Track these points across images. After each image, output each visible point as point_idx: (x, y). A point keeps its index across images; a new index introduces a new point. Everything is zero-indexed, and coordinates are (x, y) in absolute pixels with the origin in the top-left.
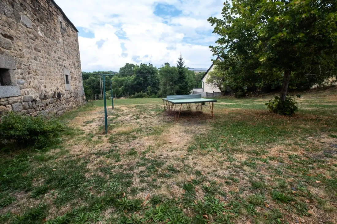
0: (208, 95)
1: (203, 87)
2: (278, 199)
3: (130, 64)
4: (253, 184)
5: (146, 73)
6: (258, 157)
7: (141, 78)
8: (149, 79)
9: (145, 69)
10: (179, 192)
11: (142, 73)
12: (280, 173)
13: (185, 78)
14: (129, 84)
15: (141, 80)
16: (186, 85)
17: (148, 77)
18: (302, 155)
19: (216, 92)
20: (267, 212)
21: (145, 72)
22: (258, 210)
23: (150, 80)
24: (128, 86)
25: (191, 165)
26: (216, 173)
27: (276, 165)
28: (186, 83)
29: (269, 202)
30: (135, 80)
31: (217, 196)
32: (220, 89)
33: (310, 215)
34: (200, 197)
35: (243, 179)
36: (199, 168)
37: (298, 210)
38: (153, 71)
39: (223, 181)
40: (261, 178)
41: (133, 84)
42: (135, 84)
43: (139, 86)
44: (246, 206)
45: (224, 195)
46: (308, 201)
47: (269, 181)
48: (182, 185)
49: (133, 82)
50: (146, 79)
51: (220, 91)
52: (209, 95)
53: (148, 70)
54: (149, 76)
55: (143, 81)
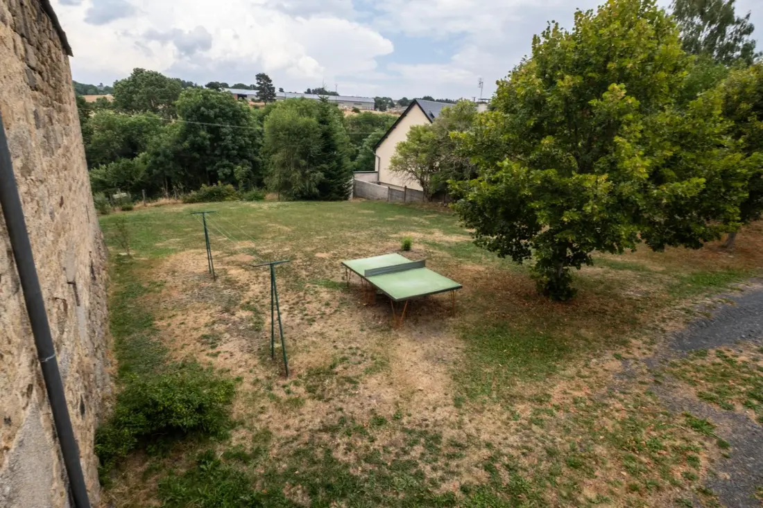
0: (392, 195)
1: (376, 170)
2: (572, 465)
3: (148, 73)
4: (548, 452)
5: (216, 116)
6: (543, 407)
7: (203, 133)
8: (226, 134)
9: (213, 107)
10: (483, 474)
11: (204, 118)
12: (568, 431)
13: (334, 149)
14: (167, 147)
15: (204, 138)
16: (337, 169)
17: (224, 130)
18: (586, 397)
19: (411, 190)
20: (566, 481)
21: (212, 113)
22: (558, 479)
23: (230, 137)
24: (166, 156)
25: (473, 432)
26: (507, 441)
27: (563, 418)
28: (339, 162)
29: (565, 470)
30: (184, 135)
31: (520, 473)
32: (422, 183)
33: (596, 477)
34: (506, 477)
35: (537, 445)
36: (485, 437)
37: (587, 473)
38: (235, 111)
39: (519, 452)
40: (553, 441)
41: (179, 148)
42: (184, 150)
43: (198, 156)
44: (548, 479)
45: (525, 470)
46: (594, 463)
47: (561, 444)
48: (481, 465)
49: (178, 142)
50: (216, 134)
51: (421, 189)
52: (394, 194)
53: (221, 109)
54: (227, 128)
55: (210, 139)
